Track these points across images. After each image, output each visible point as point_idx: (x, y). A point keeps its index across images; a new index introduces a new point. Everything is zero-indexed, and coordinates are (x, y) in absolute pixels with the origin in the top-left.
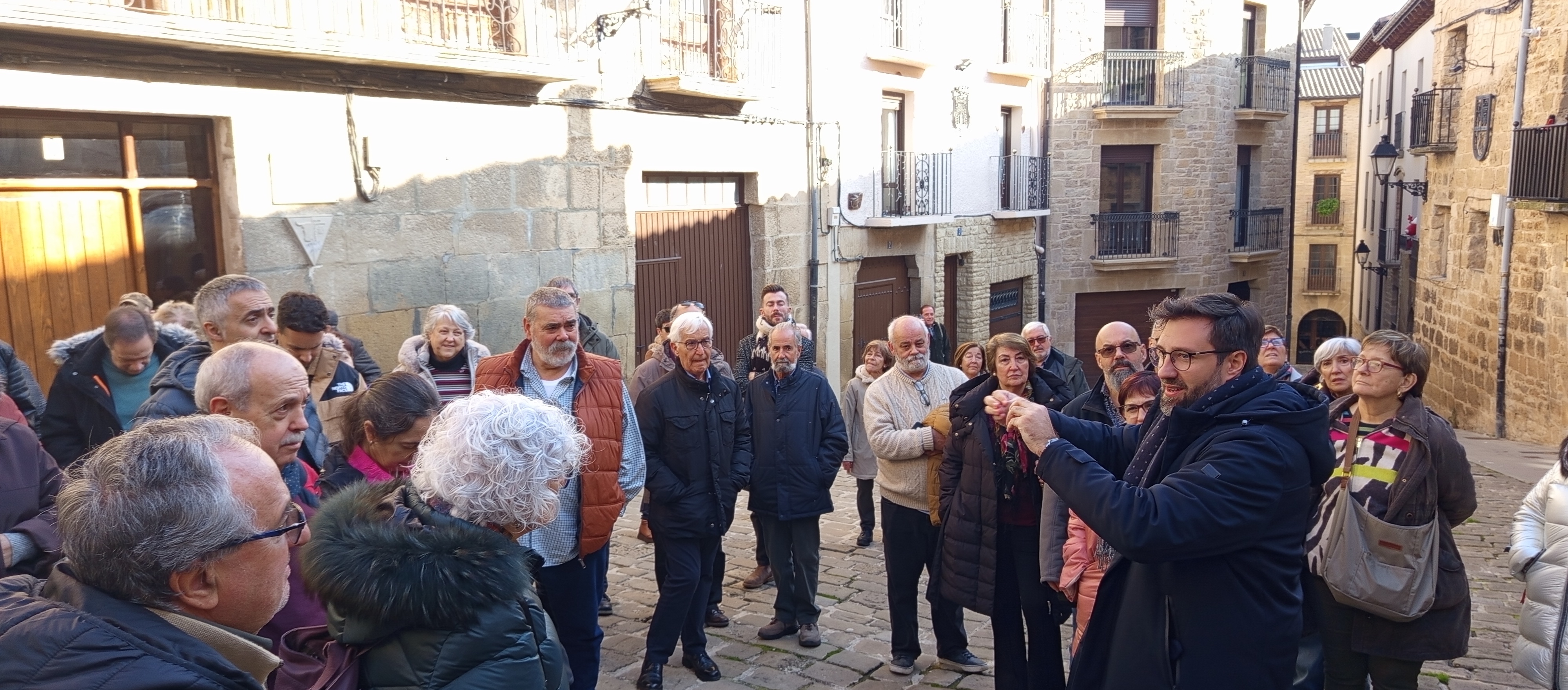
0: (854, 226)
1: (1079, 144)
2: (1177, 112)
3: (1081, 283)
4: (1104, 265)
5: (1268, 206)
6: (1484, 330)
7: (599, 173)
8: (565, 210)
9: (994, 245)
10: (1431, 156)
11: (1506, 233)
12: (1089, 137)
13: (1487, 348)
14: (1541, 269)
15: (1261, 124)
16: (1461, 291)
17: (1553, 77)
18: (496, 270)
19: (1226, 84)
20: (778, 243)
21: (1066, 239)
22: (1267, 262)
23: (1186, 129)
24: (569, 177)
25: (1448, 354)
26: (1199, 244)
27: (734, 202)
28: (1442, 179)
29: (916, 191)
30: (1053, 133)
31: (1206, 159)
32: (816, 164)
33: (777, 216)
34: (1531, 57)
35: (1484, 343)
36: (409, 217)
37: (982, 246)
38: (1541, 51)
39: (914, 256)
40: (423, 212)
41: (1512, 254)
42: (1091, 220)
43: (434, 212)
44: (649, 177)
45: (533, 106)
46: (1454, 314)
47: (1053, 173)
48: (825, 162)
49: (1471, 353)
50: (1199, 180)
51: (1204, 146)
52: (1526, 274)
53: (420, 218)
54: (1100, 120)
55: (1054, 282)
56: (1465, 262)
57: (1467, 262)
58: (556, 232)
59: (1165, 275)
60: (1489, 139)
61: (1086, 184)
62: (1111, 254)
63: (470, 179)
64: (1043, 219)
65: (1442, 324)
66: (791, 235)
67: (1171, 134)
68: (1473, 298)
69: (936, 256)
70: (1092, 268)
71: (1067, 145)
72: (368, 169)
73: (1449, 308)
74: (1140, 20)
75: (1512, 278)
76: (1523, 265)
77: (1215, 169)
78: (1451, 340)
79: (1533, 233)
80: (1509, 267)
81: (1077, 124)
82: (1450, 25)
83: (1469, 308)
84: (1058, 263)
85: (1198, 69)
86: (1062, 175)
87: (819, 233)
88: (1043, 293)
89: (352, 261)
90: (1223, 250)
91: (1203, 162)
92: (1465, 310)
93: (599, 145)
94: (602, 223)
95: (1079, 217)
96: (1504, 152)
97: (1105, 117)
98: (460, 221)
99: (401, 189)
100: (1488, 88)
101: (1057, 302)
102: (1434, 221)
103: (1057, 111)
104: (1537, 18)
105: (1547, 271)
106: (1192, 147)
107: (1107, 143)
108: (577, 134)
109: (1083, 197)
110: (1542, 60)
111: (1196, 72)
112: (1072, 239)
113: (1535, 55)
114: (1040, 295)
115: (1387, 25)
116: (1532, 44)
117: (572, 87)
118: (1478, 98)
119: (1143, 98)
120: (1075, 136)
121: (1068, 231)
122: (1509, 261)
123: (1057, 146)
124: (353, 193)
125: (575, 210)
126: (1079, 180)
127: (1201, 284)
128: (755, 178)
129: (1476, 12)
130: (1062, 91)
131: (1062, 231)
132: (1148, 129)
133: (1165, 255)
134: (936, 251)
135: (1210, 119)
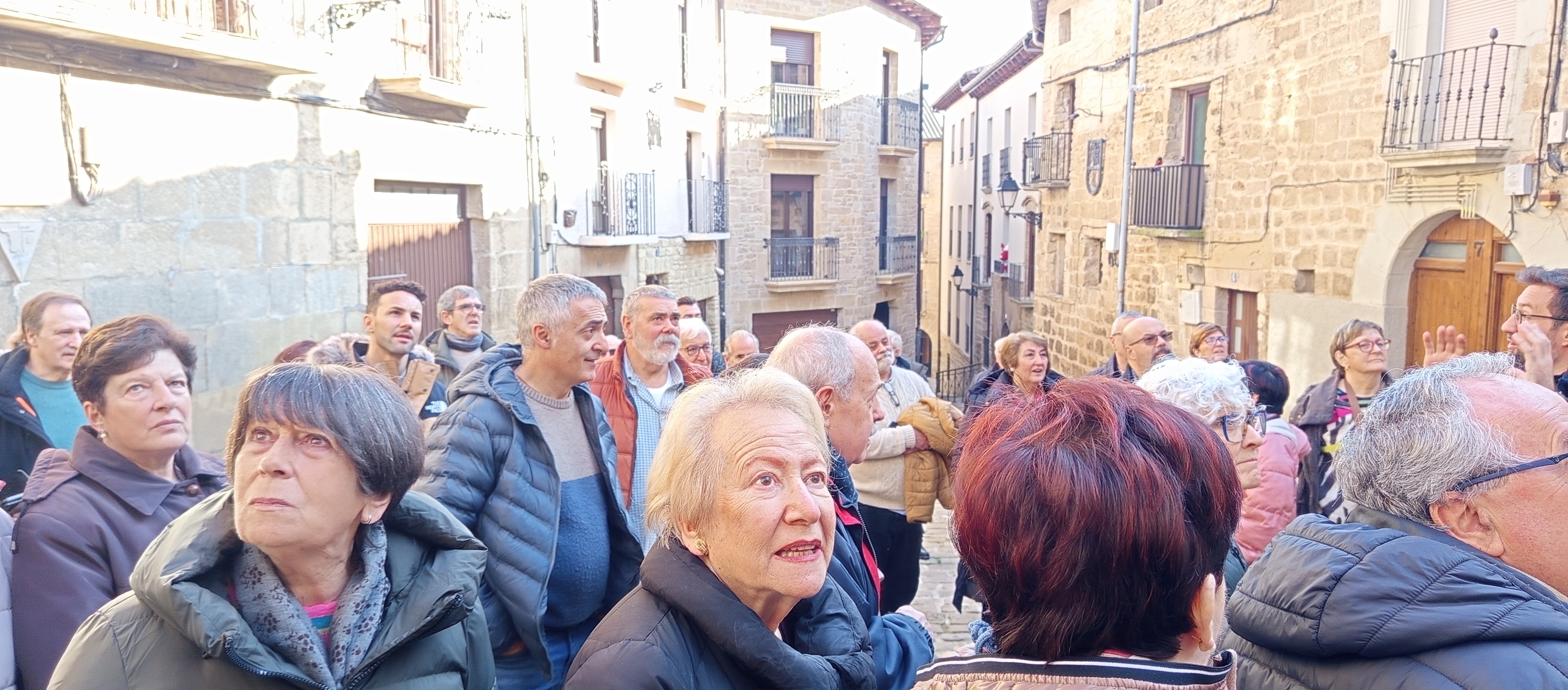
0: (569, 245)
1: (751, 171)
2: (835, 146)
3: (757, 304)
4: (777, 287)
5: (903, 234)
6: (1102, 338)
7: (331, 179)
8: (296, 220)
9: (685, 266)
10: (1044, 191)
11: (1120, 257)
12: (760, 165)
13: (1104, 353)
14: (1153, 285)
15: (896, 159)
16: (1079, 306)
17: (1158, 126)
18: (225, 288)
19: (872, 122)
20: (502, 260)
21: (742, 262)
22: (902, 284)
23: (841, 161)
24: (300, 182)
25: (1068, 360)
26: (854, 267)
27: (456, 216)
28: (1056, 211)
29: (627, 211)
30: (728, 159)
31: (857, 190)
32: (536, 178)
33: (501, 232)
34: (1137, 108)
35: (1102, 349)
36: (131, 225)
37: (676, 267)
38: (1146, 104)
39: (619, 276)
40: (146, 219)
41: (1126, 273)
42: (764, 244)
43: (159, 219)
44: (381, 185)
45: (264, 100)
46: (1073, 326)
47: (731, 198)
48: (544, 177)
49: (1090, 358)
50: (852, 209)
51: (856, 178)
52: (1139, 289)
53: (142, 227)
54: (769, 150)
55: (733, 303)
56: (1082, 280)
57: (1083, 281)
58: (287, 244)
59: (827, 296)
60: (1101, 176)
61: (758, 210)
62: (783, 275)
63: (197, 181)
64: (722, 242)
65: (1061, 334)
66: (514, 252)
67: (829, 166)
68: (1090, 312)
69: (638, 277)
70: (766, 290)
71: (741, 172)
72: (85, 165)
73: (1067, 321)
74: (799, 58)
75: (1126, 294)
76: (1136, 283)
77: (864, 199)
78: (1070, 348)
79: (1145, 255)
80: (1124, 285)
81: (749, 152)
82: (1060, 78)
83: (1087, 320)
84: (736, 285)
85: (849, 107)
86: (737, 201)
87: (540, 250)
88: (724, 314)
89: (65, 277)
90: (872, 273)
91: (855, 192)
92: (1083, 322)
93: (328, 149)
94: (334, 236)
95: (752, 241)
96: (1115, 187)
97: (775, 147)
98: (186, 230)
99: (122, 190)
100: (1098, 134)
101: (736, 322)
102: (1049, 247)
103: (732, 141)
104: (1142, 76)
105: (1159, 287)
106: (846, 178)
107: (776, 172)
108: (309, 134)
109: (757, 222)
110: (1148, 111)
111: (848, 110)
112: (747, 262)
113: (1141, 107)
114: (721, 316)
115: (978, 77)
116: (1138, 98)
117: (304, 82)
118: (1089, 142)
119: (802, 131)
120: (748, 163)
121: (745, 254)
122: (1124, 279)
123: (733, 172)
124: (67, 194)
125: (307, 220)
126: (752, 206)
127: (856, 304)
128: (480, 191)
129: (1086, 68)
130: (735, 120)
131: (739, 254)
132: (809, 160)
133: (826, 277)
134: (638, 271)
135: (860, 153)
